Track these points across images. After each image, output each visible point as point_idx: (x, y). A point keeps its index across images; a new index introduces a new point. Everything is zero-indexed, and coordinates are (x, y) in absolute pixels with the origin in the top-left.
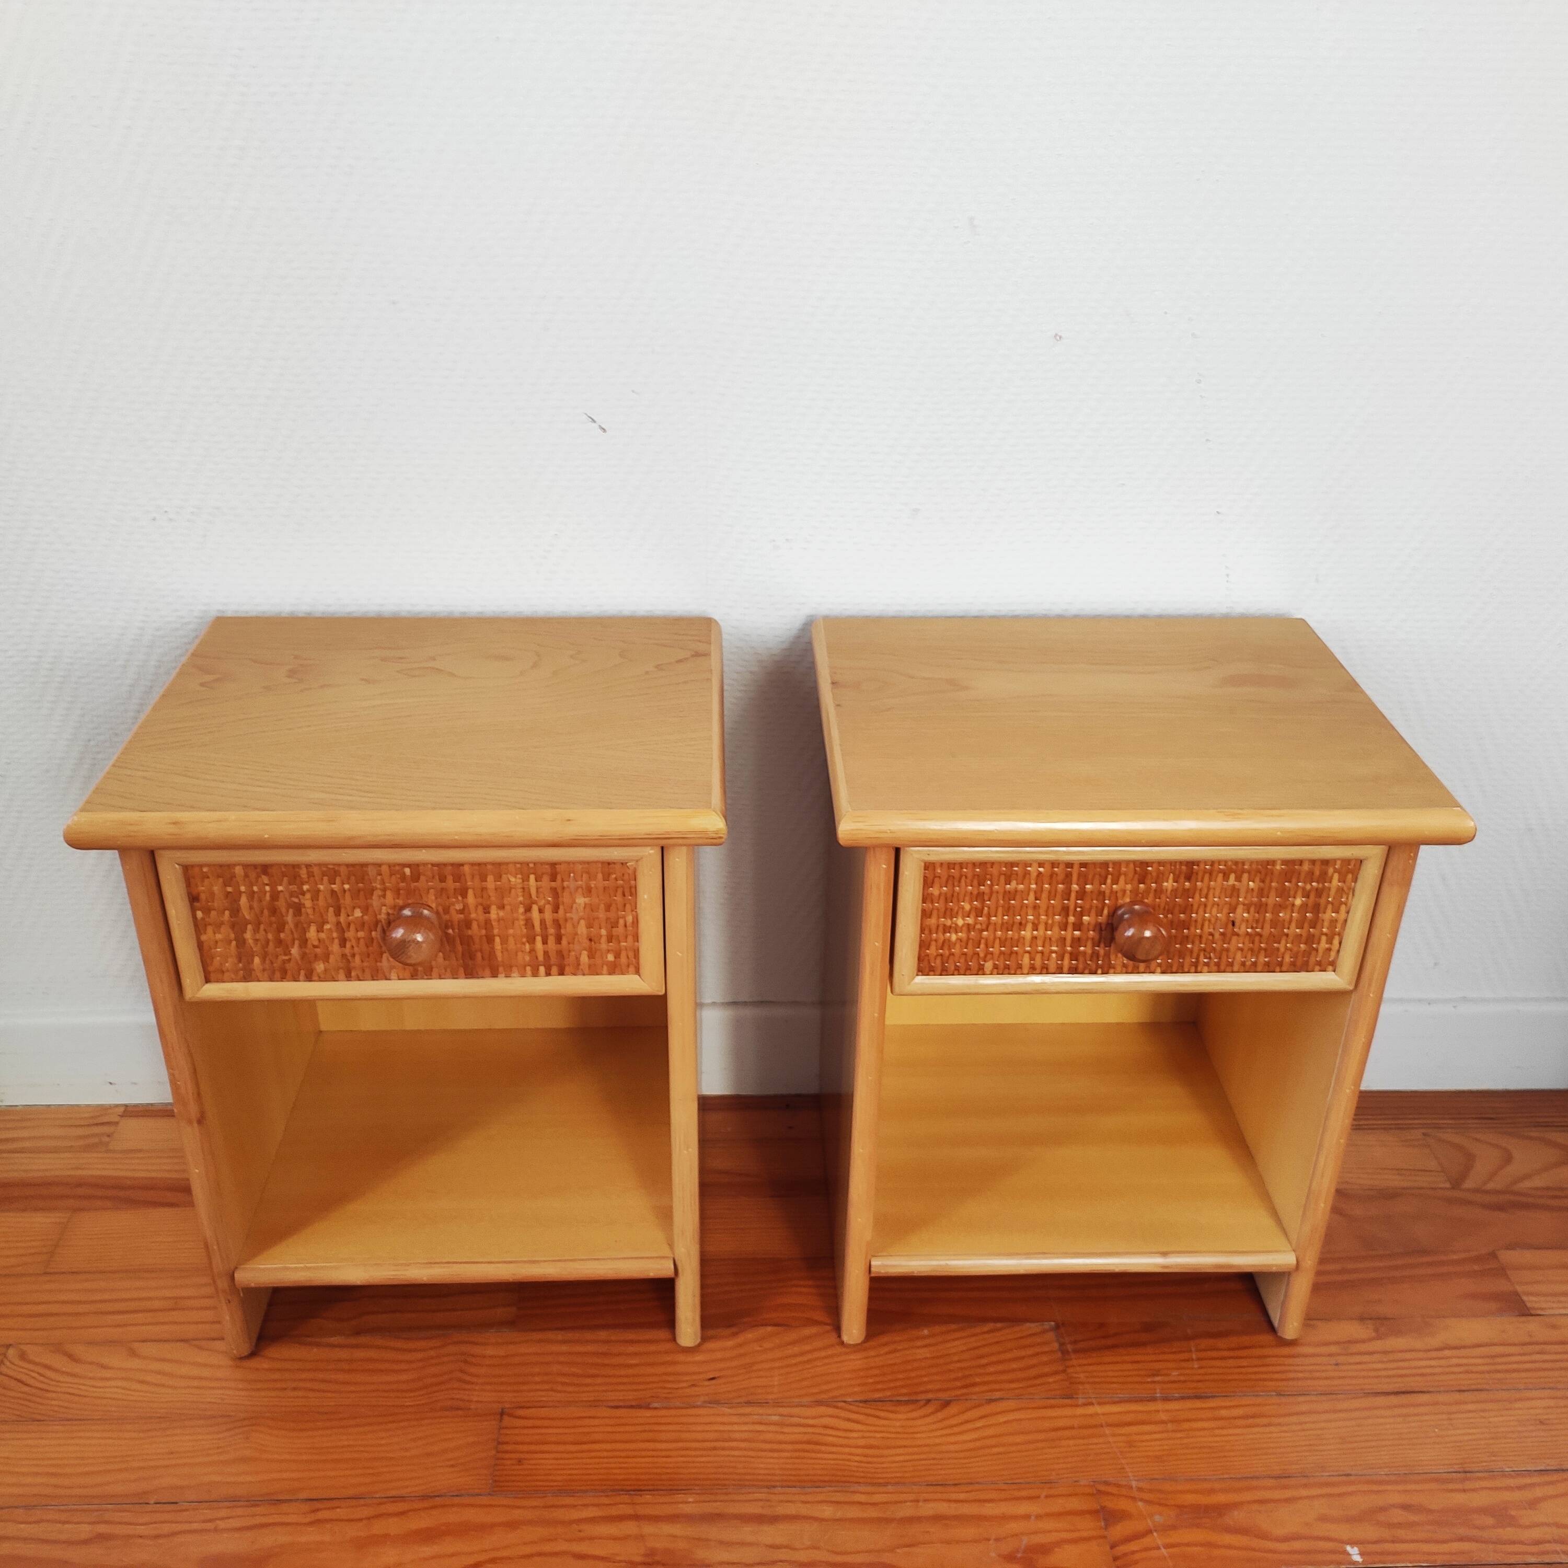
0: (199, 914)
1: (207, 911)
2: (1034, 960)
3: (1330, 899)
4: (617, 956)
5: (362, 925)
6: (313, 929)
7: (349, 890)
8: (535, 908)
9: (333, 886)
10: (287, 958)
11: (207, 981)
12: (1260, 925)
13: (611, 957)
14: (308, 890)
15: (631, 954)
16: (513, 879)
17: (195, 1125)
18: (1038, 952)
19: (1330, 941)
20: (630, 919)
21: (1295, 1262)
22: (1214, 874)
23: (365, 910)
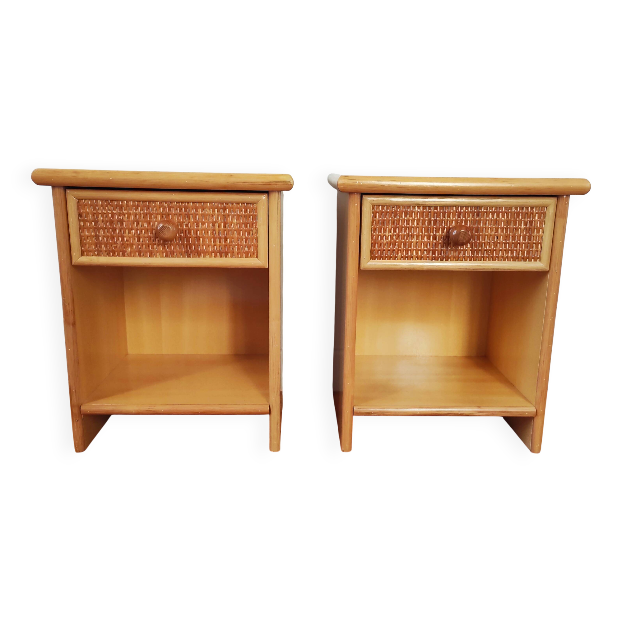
0: (82, 223)
1: (85, 221)
2: (417, 254)
3: (535, 227)
4: (249, 249)
5: (146, 230)
6: (127, 231)
7: (143, 214)
8: (217, 225)
9: (136, 212)
10: (115, 245)
11: (82, 255)
12: (508, 239)
13: (246, 249)
14: (126, 214)
15: (255, 248)
16: (208, 211)
17: (71, 326)
18: (419, 250)
19: (537, 247)
20: (254, 231)
21: (536, 411)
22: (488, 213)
23: (149, 224)
